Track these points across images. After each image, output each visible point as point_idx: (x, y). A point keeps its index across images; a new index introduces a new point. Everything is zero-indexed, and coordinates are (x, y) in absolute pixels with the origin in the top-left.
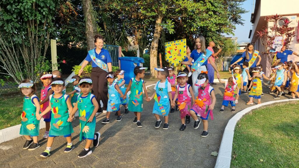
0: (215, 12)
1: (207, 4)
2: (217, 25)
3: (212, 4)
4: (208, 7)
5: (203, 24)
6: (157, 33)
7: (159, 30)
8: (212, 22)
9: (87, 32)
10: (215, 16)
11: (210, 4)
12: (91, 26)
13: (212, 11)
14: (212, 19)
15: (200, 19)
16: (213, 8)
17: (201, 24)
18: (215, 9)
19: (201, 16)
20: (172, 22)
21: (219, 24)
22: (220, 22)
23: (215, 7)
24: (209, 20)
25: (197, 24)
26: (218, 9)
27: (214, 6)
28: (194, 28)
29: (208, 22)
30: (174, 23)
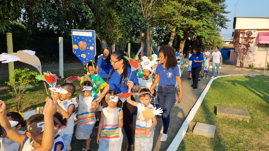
0: (208, 27)
1: (204, 21)
2: (208, 34)
3: (206, 22)
4: (204, 24)
5: (200, 34)
6: (172, 37)
7: (174, 35)
8: (206, 33)
9: (146, 40)
10: (208, 29)
11: (205, 22)
12: (149, 38)
13: (207, 26)
14: (206, 31)
15: (199, 31)
16: (207, 24)
17: (199, 34)
18: (208, 25)
19: (200, 29)
20: (182, 31)
21: (210, 34)
22: (210, 32)
23: (209, 24)
24: (204, 31)
25: (197, 33)
26: (210, 24)
27: (207, 23)
28: (195, 36)
29: (203, 32)
30: (183, 31)
